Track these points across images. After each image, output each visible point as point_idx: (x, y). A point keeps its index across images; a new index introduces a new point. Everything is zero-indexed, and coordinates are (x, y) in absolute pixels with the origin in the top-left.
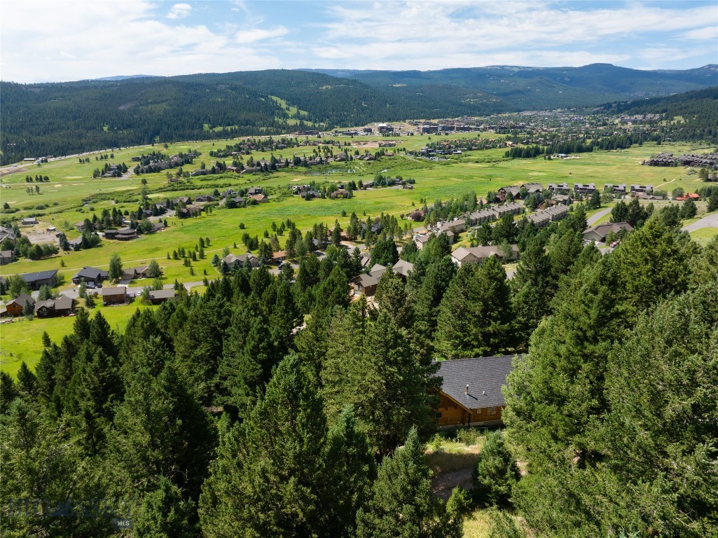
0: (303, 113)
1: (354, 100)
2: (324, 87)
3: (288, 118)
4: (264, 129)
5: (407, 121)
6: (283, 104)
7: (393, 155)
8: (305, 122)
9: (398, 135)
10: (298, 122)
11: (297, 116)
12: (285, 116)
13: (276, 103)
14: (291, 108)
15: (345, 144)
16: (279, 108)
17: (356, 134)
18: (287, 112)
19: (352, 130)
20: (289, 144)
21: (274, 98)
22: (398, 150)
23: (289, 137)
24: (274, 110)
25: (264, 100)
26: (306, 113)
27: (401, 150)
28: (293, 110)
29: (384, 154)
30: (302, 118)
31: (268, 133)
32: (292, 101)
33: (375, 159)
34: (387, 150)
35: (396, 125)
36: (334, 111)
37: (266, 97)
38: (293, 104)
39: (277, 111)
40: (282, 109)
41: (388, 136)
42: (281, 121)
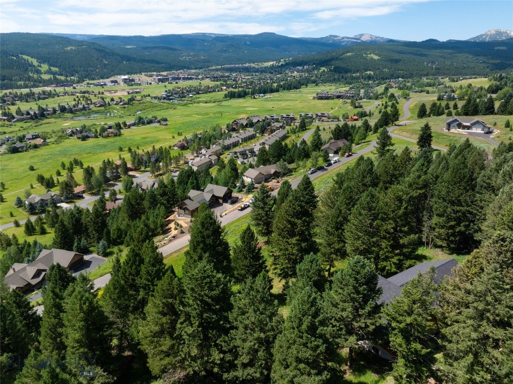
0: (54, 69)
1: (96, 58)
2: (69, 48)
3: (42, 73)
4: (22, 83)
5: (143, 74)
6: (35, 63)
7: (141, 100)
8: (57, 76)
9: (140, 85)
10: (52, 76)
11: (49, 72)
12: (39, 72)
13: (28, 61)
14: (42, 65)
15: (99, 93)
16: (31, 65)
17: (105, 84)
18: (40, 68)
19: (101, 81)
20: (50, 95)
21: (25, 57)
22: (144, 96)
23: (48, 89)
24: (27, 66)
25: (15, 58)
26: (57, 69)
27: (147, 96)
28: (45, 67)
29: (134, 100)
30: (54, 74)
31: (26, 87)
32: (42, 59)
33: (128, 104)
34: (136, 97)
35: (136, 77)
36: (81, 67)
37: (17, 56)
38: (44, 62)
39: (30, 68)
40: (34, 66)
41: (132, 85)
42: (35, 76)
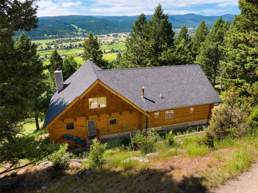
0: (84, 30)
1: (103, 25)
2: (92, 21)
3: (78, 32)
4: (69, 36)
5: (123, 33)
6: (76, 27)
7: (118, 43)
8: (85, 34)
9: (120, 37)
10: (82, 33)
11: (82, 31)
12: (77, 31)
13: (74, 27)
14: (79, 28)
15: (100, 40)
16: (75, 29)
17: (104, 37)
18: (78, 30)
19: (103, 36)
20: (78, 40)
21: (73, 25)
22: (120, 41)
23: (79, 38)
24: (72, 29)
25: (68, 26)
26: (85, 30)
27: (121, 41)
28: (80, 29)
29: (114, 43)
30: (83, 32)
31: (70, 37)
32: (80, 26)
33: (111, 44)
34: (115, 41)
35: (119, 34)
36: (96, 29)
37: (70, 25)
38: (80, 27)
39: (74, 30)
40: (76, 29)
41: (116, 37)
42: (75, 33)
